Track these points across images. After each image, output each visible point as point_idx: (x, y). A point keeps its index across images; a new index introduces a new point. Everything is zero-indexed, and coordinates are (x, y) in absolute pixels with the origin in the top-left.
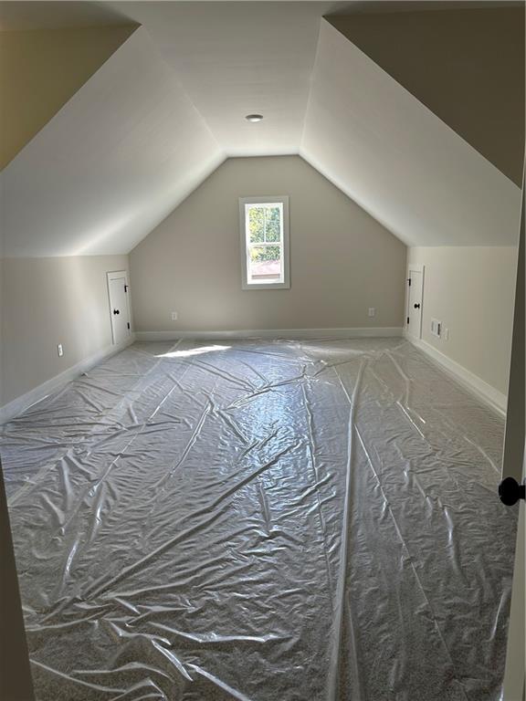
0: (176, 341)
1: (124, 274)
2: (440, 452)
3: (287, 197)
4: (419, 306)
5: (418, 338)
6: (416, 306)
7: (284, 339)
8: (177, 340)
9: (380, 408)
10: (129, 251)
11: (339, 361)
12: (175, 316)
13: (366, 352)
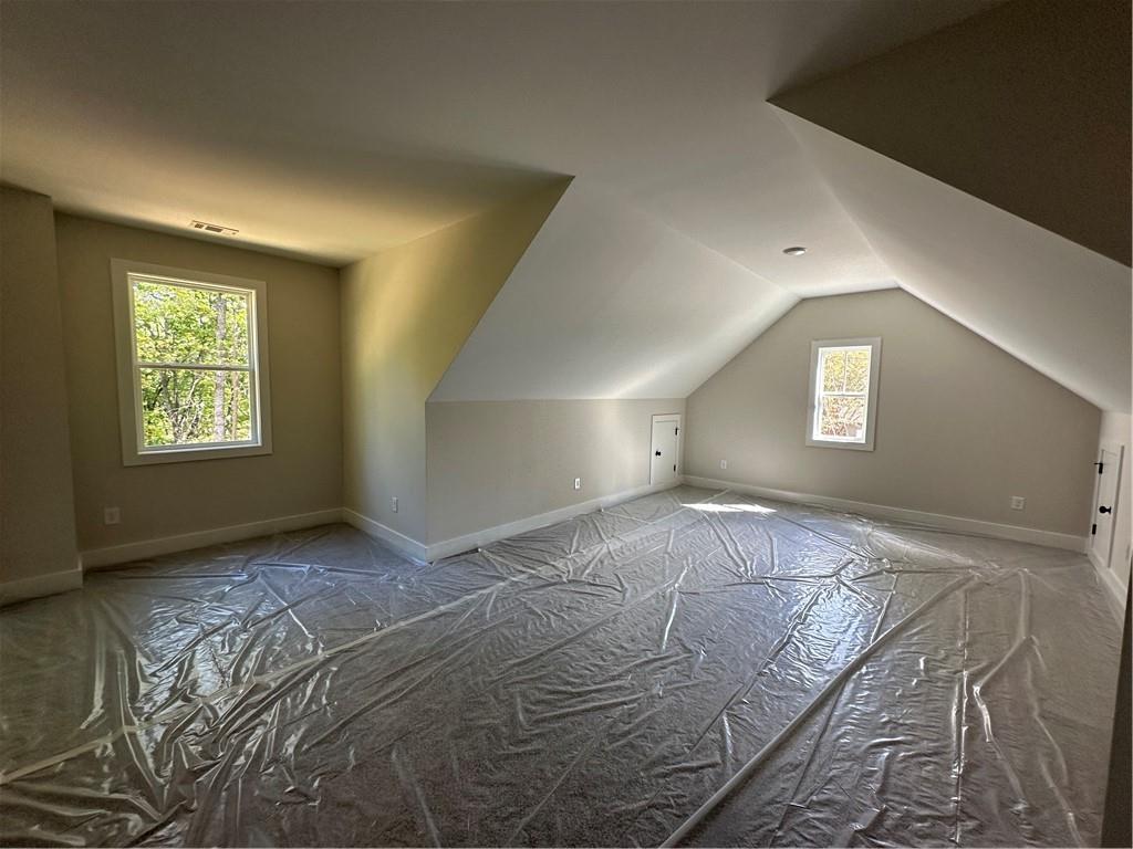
0: (720, 491)
1: (677, 417)
2: (971, 824)
3: (879, 339)
4: (1109, 510)
5: (1103, 561)
6: (1103, 510)
7: (856, 515)
8: (722, 491)
9: (917, 673)
10: (687, 394)
11: (914, 568)
12: (724, 464)
13: (979, 563)
